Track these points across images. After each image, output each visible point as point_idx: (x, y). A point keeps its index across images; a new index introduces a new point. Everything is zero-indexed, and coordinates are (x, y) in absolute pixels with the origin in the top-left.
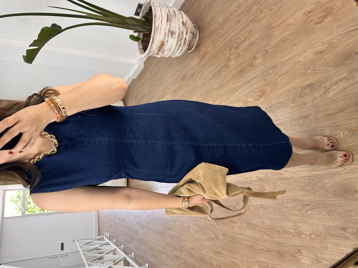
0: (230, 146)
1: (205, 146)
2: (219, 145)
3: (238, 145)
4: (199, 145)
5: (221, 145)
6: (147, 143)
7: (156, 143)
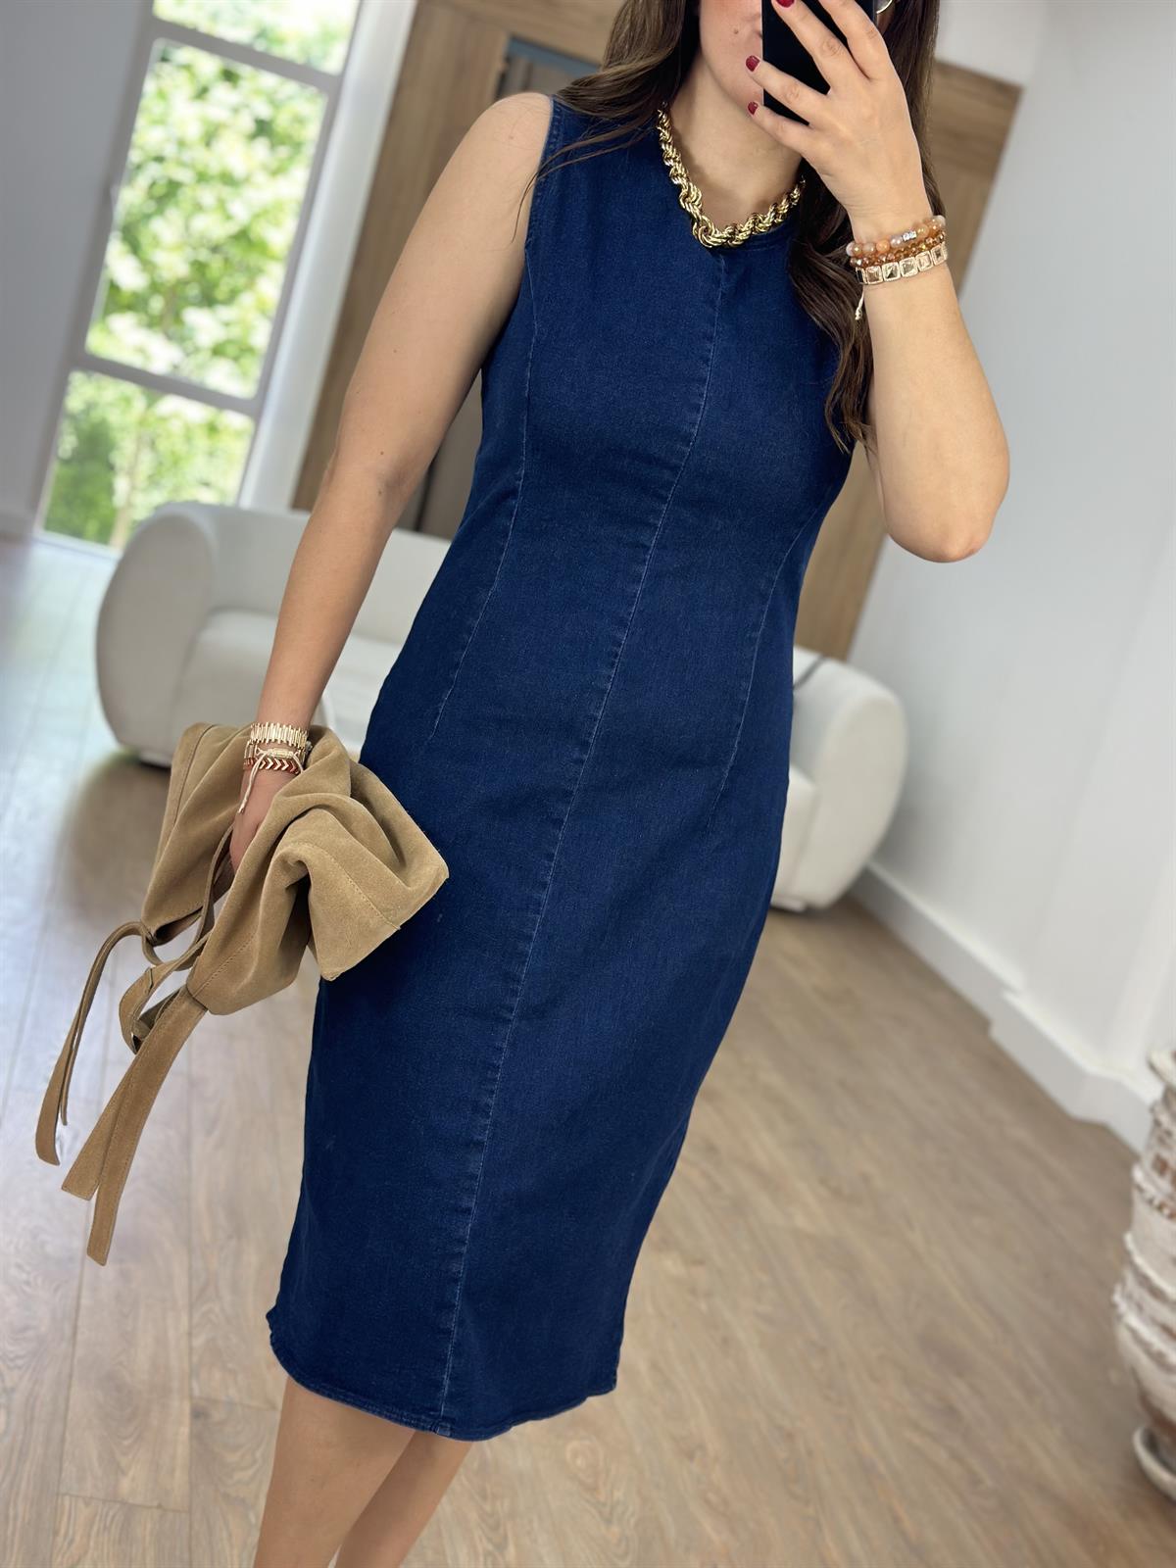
0: (500, 1049)
1: (531, 915)
2: (515, 993)
3: (492, 1092)
4: (544, 885)
5: (516, 1002)
6: (622, 623)
7: (613, 664)
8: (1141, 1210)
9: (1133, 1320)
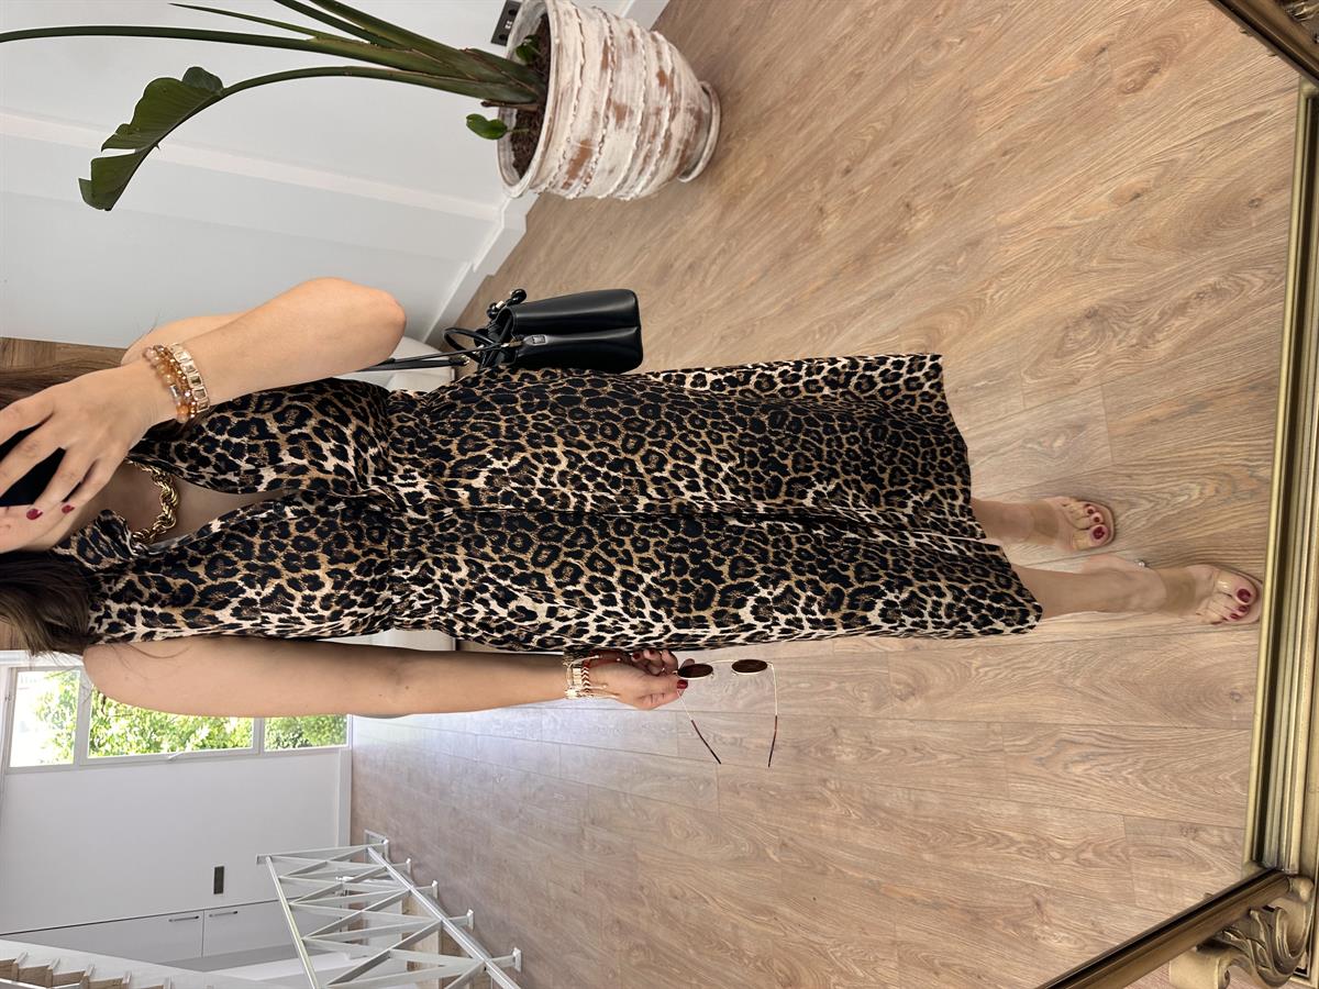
8: (588, 193)
9: (638, 190)
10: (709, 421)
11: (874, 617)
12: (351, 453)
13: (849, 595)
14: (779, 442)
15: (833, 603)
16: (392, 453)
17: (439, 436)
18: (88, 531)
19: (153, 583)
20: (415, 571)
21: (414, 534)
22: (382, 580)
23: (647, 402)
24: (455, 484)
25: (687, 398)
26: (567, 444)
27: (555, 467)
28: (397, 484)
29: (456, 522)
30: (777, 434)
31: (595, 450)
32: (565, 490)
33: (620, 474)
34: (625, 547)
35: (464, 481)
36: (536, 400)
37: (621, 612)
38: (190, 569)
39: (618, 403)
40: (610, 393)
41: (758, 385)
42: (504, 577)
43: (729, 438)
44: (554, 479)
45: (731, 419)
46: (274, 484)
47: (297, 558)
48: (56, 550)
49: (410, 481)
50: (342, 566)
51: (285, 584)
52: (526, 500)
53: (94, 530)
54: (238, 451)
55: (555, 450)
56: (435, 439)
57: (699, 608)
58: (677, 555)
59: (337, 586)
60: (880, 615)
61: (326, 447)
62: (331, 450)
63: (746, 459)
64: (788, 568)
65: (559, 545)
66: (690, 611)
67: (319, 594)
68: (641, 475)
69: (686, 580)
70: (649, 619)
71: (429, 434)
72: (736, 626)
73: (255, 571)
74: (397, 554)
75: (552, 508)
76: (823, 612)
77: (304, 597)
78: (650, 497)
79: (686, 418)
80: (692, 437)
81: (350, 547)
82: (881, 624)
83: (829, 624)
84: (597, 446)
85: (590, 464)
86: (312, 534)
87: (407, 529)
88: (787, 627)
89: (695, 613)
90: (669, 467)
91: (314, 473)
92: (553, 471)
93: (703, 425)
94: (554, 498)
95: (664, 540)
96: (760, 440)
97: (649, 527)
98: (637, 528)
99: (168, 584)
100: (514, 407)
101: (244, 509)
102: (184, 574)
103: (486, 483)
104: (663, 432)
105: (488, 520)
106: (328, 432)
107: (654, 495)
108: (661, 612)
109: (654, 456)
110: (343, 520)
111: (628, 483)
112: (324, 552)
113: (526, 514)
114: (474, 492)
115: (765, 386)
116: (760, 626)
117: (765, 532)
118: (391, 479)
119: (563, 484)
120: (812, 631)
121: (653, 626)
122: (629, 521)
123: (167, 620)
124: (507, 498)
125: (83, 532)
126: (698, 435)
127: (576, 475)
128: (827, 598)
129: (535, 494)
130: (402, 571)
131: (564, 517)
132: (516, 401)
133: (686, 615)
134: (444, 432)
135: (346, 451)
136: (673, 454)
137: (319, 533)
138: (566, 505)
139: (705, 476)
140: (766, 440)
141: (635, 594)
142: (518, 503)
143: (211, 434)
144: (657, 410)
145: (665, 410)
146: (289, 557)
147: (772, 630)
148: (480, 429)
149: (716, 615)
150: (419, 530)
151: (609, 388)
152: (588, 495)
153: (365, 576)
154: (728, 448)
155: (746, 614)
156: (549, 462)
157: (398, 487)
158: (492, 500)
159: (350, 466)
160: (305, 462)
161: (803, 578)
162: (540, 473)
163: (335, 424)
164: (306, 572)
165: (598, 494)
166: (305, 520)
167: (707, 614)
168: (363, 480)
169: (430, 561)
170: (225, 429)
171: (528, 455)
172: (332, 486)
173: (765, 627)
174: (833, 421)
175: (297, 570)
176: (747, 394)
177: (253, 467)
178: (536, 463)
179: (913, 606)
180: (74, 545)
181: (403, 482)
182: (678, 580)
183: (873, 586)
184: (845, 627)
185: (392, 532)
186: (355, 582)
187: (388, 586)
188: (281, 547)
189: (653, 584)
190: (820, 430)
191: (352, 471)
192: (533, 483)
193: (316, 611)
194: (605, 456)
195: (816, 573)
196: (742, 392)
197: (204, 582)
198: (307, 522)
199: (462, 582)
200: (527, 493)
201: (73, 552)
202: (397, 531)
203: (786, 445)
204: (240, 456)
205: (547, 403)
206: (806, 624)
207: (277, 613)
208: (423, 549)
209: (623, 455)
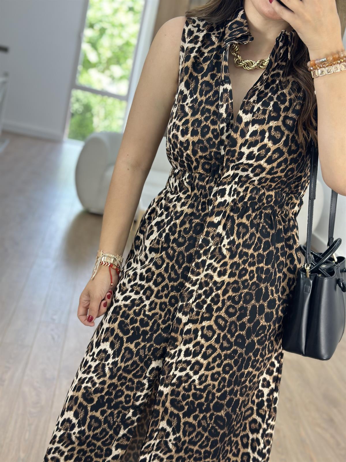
10: (227, 376)
11: (69, 415)
12: (251, 162)
13: (86, 407)
14: (204, 418)
15: (87, 396)
16: (251, 187)
17: (254, 214)
18: (246, 29)
19: (210, 55)
20: (186, 184)
21: (204, 187)
22: (184, 167)
23: (247, 342)
24: (224, 216)
25: (246, 368)
26: (228, 284)
27: (216, 273)
28: (232, 186)
29: (203, 212)
30: (211, 417)
31: (221, 298)
32: (202, 276)
33: (204, 310)
34: (164, 298)
35: (223, 221)
36: (263, 276)
37: (136, 282)
38: (210, 74)
39: (250, 323)
40: (258, 322)
41: (254, 421)
42: (170, 229)
43: (214, 386)
44: (210, 272)
45: (226, 391)
46: (240, 120)
47: (199, 126)
48: (242, 11)
49: (232, 193)
50: (191, 147)
51: (187, 118)
52: (201, 252)
53: (246, 31)
54: (266, 104)
55: (227, 276)
56: (253, 212)
57: (121, 323)
58: (151, 324)
59: (181, 143)
60: (69, 419)
61: (255, 150)
62: (253, 152)
63: (198, 392)
64: (115, 381)
65: (174, 261)
66: (122, 317)
67: (179, 134)
68: (201, 323)
69: (136, 322)
70: (128, 294)
71: (257, 210)
72: (102, 338)
73: (198, 105)
74: (196, 177)
75: (193, 264)
76: (86, 388)
77: (179, 126)
78: (186, 324)
79: (232, 362)
80: (218, 361)
81: (200, 154)
82: (64, 417)
83: (77, 388)
84: (223, 301)
85: (214, 294)
86: (210, 135)
87: (207, 184)
88: (88, 365)
89: (119, 319)
90: (203, 341)
91: (240, 141)
92: (214, 271)
93: (225, 372)
94: (198, 268)
95: (161, 320)
96: (208, 405)
97: (170, 315)
98: (171, 308)
99: (206, 61)
100: (263, 262)
101: (232, 103)
102: (209, 70)
103: (218, 233)
104: (225, 344)
105: (198, 228)
106: (263, 152)
107: (187, 327)
108: (128, 302)
109: (211, 334)
110: (215, 152)
111: (198, 314)
112: (199, 140)
113: (195, 249)
114: (216, 225)
115: (253, 425)
116: (96, 350)
117: (141, 379)
118: (236, 183)
119: (206, 276)
120: (79, 378)
121: (122, 294)
122: (176, 305)
123: (187, 59)
124: (206, 242)
125: (246, 26)
126: (219, 366)
127: (209, 284)
128: (91, 393)
129: (204, 258)
130: (186, 177)
131: (187, 269)
132: (266, 264)
133: (121, 314)
134: (255, 218)
135: (252, 159)
136: (210, 347)
137: (210, 139)
138: (193, 273)
139: (192, 362)
140: (208, 410)
141: (142, 292)
142: (201, 247)
143: (279, 92)
144: (241, 346)
145: (240, 351)
146: (200, 122)
147: (90, 356)
148: (250, 238)
149: (113, 330)
150: (205, 190)
151: (263, 322)
152: (195, 288)
153: (185, 158)
154: (207, 383)
155: (105, 346)
156: (220, 271)
157: (230, 186)
158: (208, 233)
159: (244, 160)
160: (248, 137)
161: (106, 386)
162: (215, 264)
163: (267, 156)
164: (191, 129)
165: (195, 294)
166: (218, 133)
167: (116, 325)
168: (236, 167)
169: (189, 193)
170: (279, 101)
171: (227, 259)
172: (232, 149)
173: (94, 353)
174: (212, 458)
175: (193, 125)
176: (250, 411)
177: (255, 110)
178: (221, 263)
179: (66, 439)
180: (242, 20)
181: (233, 189)
182: (139, 318)
183: (85, 423)
184: (72, 397)
185: (207, 176)
186: (183, 153)
187: (182, 169)
188: (206, 119)
189: (144, 304)
190: (208, 449)
191: (241, 161)
192: (211, 258)
193: (172, 131)
194: (216, 303)
195: (106, 394)
196: (252, 409)
197: (202, 78)
198: (217, 134)
199: (175, 206)
200: (206, 253)
201: (239, 19)
202: (207, 179)
203: (202, 422)
204: (263, 105)
205: (260, 282)
206: (85, 376)
207: (176, 112)
208: (196, 191)
209: (215, 315)
